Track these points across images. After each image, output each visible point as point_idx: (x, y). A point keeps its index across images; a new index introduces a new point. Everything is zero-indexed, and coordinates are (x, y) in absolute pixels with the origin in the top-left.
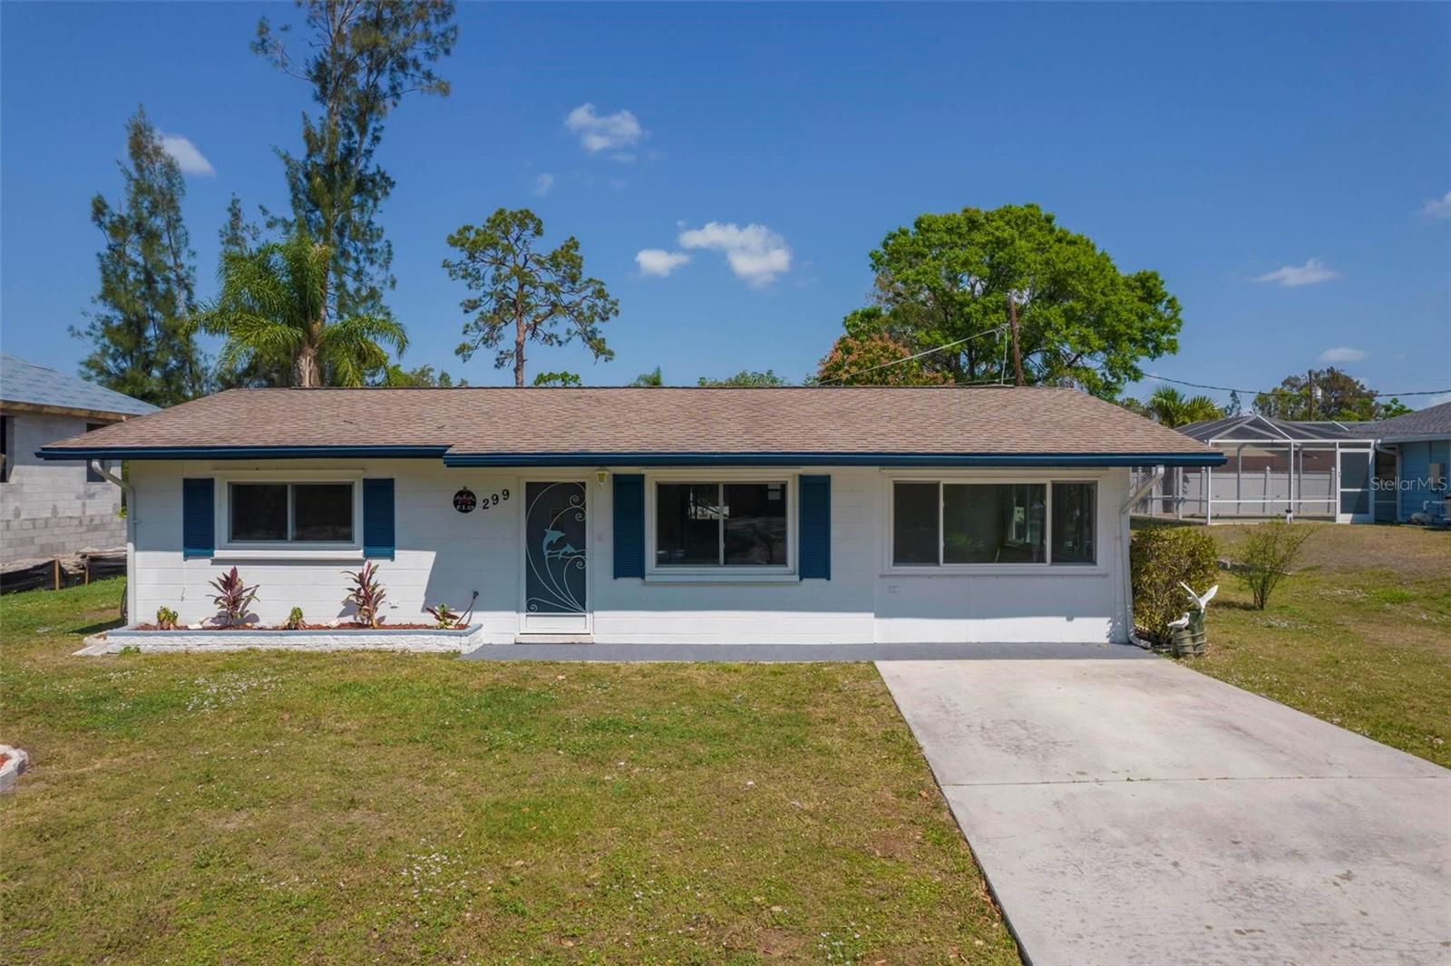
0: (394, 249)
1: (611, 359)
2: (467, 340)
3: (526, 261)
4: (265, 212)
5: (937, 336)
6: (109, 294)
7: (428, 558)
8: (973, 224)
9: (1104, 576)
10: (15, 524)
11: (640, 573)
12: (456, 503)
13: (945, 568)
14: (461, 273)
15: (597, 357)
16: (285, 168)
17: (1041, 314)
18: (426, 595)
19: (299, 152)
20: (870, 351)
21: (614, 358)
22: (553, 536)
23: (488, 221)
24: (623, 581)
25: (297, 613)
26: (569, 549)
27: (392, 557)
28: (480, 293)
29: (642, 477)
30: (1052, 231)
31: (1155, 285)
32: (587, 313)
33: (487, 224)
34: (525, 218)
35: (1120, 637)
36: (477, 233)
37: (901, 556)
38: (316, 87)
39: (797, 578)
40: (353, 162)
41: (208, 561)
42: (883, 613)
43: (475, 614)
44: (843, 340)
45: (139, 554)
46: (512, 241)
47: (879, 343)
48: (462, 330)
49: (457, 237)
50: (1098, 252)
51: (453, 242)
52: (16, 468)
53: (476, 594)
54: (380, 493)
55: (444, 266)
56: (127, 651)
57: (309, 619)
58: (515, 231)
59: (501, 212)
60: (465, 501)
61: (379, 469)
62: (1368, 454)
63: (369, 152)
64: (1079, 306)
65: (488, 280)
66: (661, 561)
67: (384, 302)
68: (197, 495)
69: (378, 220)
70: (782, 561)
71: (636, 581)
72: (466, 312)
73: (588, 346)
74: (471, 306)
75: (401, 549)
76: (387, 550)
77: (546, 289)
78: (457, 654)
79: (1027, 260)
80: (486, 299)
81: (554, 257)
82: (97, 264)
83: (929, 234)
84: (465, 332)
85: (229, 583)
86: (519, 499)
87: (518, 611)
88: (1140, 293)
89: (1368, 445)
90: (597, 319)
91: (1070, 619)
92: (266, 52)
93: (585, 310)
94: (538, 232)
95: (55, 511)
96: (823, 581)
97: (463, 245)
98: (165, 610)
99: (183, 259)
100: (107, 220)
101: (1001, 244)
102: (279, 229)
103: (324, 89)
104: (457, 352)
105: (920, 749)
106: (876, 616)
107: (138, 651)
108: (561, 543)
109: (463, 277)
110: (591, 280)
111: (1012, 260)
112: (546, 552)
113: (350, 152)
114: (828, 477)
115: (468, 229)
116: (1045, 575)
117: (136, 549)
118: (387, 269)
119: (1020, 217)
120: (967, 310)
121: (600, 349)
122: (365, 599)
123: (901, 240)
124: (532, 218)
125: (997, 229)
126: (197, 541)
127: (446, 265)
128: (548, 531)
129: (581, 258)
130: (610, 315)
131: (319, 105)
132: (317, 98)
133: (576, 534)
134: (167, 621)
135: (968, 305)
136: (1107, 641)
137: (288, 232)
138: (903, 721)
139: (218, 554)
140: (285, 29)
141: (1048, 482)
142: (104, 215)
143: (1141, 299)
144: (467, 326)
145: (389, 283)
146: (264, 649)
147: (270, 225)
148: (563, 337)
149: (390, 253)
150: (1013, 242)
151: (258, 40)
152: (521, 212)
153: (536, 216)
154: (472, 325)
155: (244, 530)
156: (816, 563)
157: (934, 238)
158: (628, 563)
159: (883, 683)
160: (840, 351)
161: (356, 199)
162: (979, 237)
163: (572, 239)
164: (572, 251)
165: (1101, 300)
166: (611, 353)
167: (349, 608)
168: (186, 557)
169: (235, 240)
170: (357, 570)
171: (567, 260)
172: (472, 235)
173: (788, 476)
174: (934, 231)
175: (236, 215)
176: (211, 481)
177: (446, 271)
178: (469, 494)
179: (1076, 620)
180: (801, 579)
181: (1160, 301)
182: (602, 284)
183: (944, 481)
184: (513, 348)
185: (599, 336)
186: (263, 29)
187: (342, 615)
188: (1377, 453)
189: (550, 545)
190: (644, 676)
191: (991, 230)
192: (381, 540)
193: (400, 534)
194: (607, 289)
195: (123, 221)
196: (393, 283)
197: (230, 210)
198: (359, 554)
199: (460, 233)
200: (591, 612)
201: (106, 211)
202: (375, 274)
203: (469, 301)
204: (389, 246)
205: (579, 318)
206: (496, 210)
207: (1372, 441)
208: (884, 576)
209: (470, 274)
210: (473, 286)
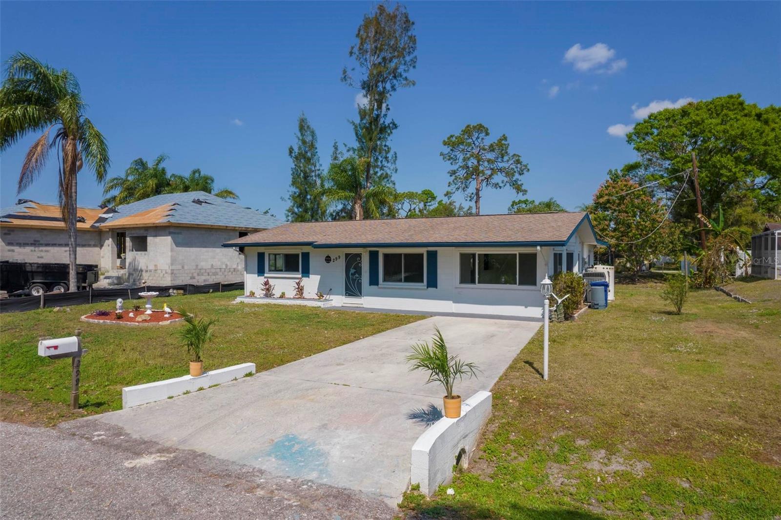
0: (398, 155)
1: (526, 194)
2: (449, 189)
6: (294, 183)
7: (318, 277)
8: (684, 113)
11: (377, 284)
12: (326, 260)
13: (477, 285)
14: (448, 158)
15: (518, 193)
18: (317, 290)
19: (357, 120)
21: (527, 193)
22: (352, 271)
23: (462, 131)
24: (372, 287)
25: (283, 294)
26: (357, 275)
27: (309, 277)
28: (457, 167)
29: (377, 252)
33: (462, 133)
34: (480, 128)
36: (456, 138)
37: (463, 280)
38: (364, 91)
39: (426, 287)
41: (262, 277)
42: (456, 301)
43: (330, 296)
45: (248, 275)
47: (624, 183)
48: (447, 185)
49: (447, 140)
51: (445, 143)
53: (330, 290)
54: (306, 256)
56: (241, 302)
57: (287, 296)
58: (476, 135)
59: (468, 126)
60: (328, 259)
61: (306, 249)
65: (461, 160)
66: (384, 280)
67: (393, 179)
68: (261, 257)
70: (422, 281)
71: (376, 287)
72: (450, 176)
73: (513, 188)
74: (453, 173)
75: (311, 274)
76: (307, 275)
77: (490, 162)
80: (460, 169)
81: (492, 147)
85: (266, 283)
86: (343, 258)
87: (343, 295)
90: (517, 174)
91: (526, 307)
92: (346, 80)
93: (511, 171)
94: (487, 134)
96: (435, 289)
97: (449, 144)
98: (252, 291)
99: (317, 168)
100: (293, 155)
104: (445, 195)
105: (386, 331)
107: (244, 303)
108: (355, 274)
109: (449, 160)
110: (513, 155)
112: (351, 276)
114: (436, 251)
115: (452, 136)
116: (516, 289)
117: (247, 273)
121: (519, 189)
122: (300, 290)
124: (484, 128)
125: (697, 115)
126: (261, 271)
127: (442, 154)
128: (351, 269)
129: (508, 145)
130: (525, 172)
132: (365, 96)
133: (359, 270)
134: (252, 294)
137: (354, 153)
138: (398, 327)
139: (266, 275)
140: (353, 69)
141: (517, 253)
144: (450, 183)
147: (348, 151)
148: (501, 185)
149: (396, 157)
150: (703, 122)
151: (343, 77)
152: (478, 125)
153: (485, 126)
154: (452, 182)
155: (271, 268)
156: (433, 283)
158: (374, 281)
159: (421, 320)
163: (504, 135)
164: (503, 142)
166: (526, 191)
168: (258, 276)
169: (335, 158)
170: (297, 281)
171: (501, 147)
172: (454, 139)
173: (423, 251)
175: (336, 148)
176: (264, 253)
177: (442, 157)
178: (329, 257)
179: (529, 308)
180: (427, 288)
182: (519, 156)
183: (477, 253)
184: (475, 191)
185: (519, 182)
186: (345, 72)
187: (294, 295)
189: (352, 274)
192: (306, 272)
193: (311, 271)
194: (521, 159)
195: (298, 154)
196: (396, 170)
198: (300, 276)
199: (448, 139)
200: (364, 297)
201: (293, 152)
202: (389, 167)
203: (452, 171)
204: (396, 154)
205: (507, 174)
206: (466, 126)
208: (456, 288)
209: (452, 158)
210: (453, 163)
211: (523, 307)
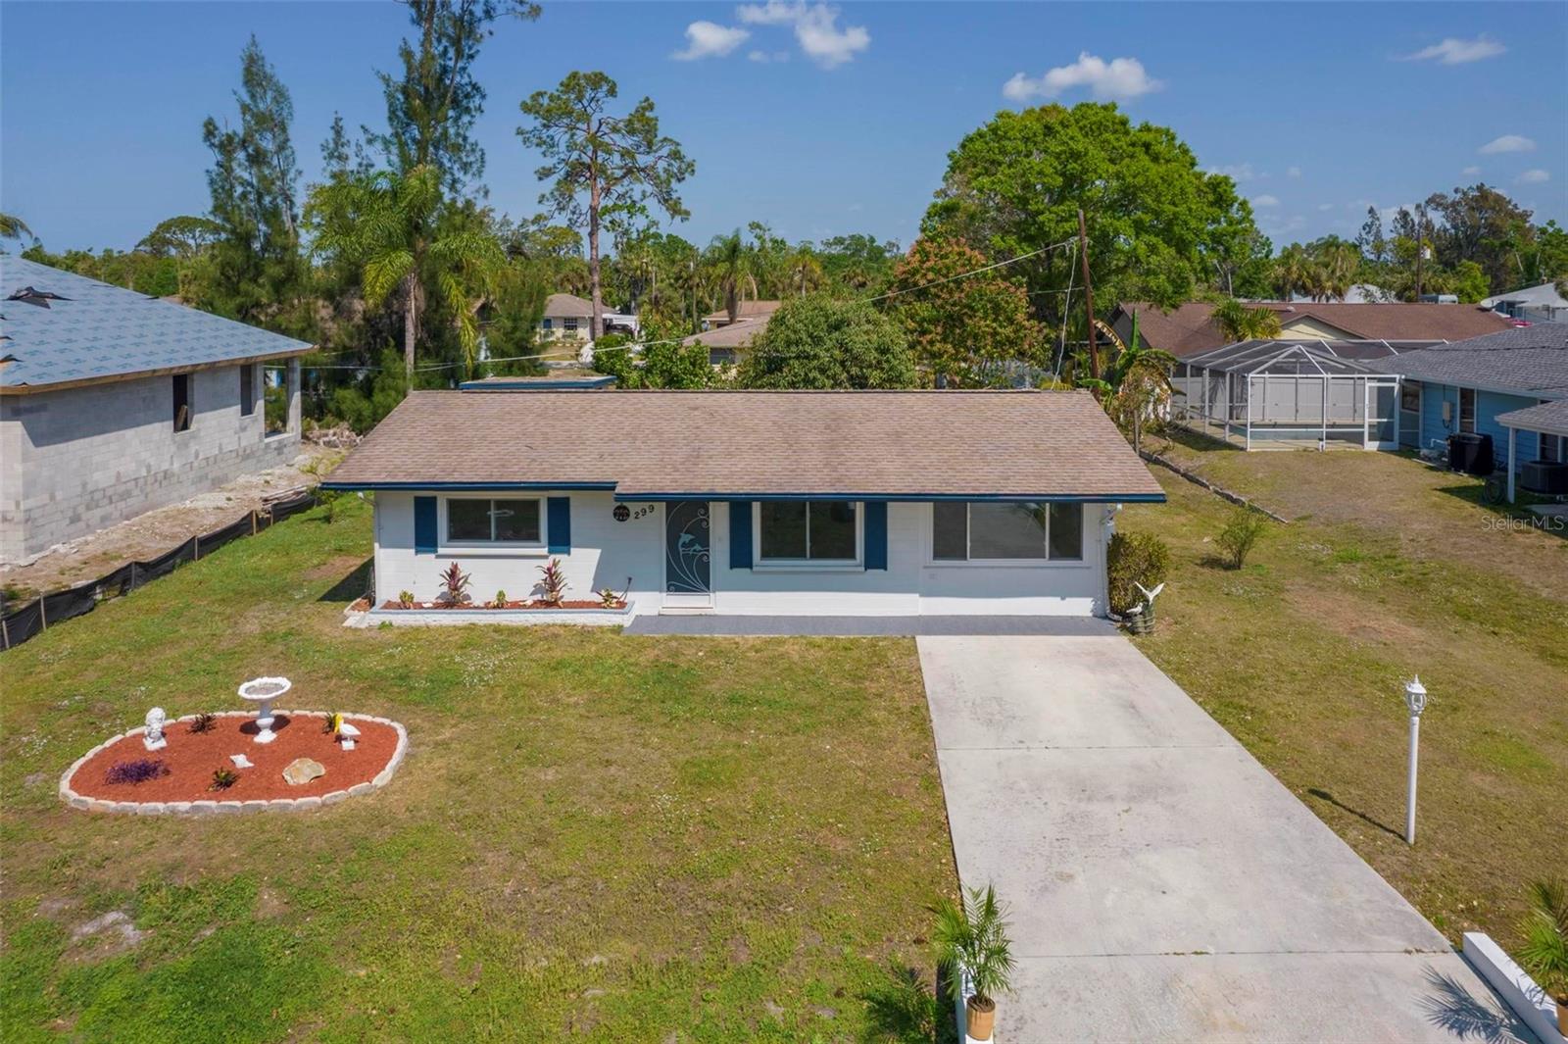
2: (542, 210)
3: (601, 124)
4: (365, 130)
5: (1012, 242)
7: (595, 553)
8: (1049, 130)
9: (1088, 568)
10: (196, 464)
11: (750, 566)
12: (615, 515)
13: (971, 562)
14: (535, 141)
15: (673, 217)
16: (384, 88)
17: (1111, 224)
18: (595, 579)
19: (398, 74)
20: (946, 256)
21: (691, 220)
22: (686, 538)
23: (562, 84)
24: (735, 570)
25: (501, 594)
26: (697, 547)
27: (569, 553)
28: (555, 160)
30: (1127, 133)
31: (1225, 191)
32: (663, 176)
33: (560, 89)
34: (596, 81)
35: (1100, 613)
36: (551, 98)
37: (940, 553)
38: (413, 11)
39: (863, 569)
40: (448, 82)
41: (433, 556)
42: (927, 593)
43: (629, 594)
44: (920, 243)
45: (383, 550)
46: (586, 104)
47: (956, 248)
49: (529, 102)
50: (1178, 143)
51: (526, 108)
52: (196, 417)
53: (630, 579)
54: (560, 510)
55: (518, 134)
56: (383, 625)
57: (511, 600)
58: (589, 94)
59: (574, 76)
60: (621, 514)
61: (559, 494)
62: (1393, 388)
63: (464, 69)
64: (1147, 218)
65: (563, 147)
66: (765, 555)
68: (425, 510)
69: (473, 136)
70: (852, 556)
71: (746, 571)
72: (540, 179)
73: (664, 208)
74: (544, 174)
75: (576, 547)
76: (565, 548)
77: (622, 156)
78: (621, 627)
79: (1099, 171)
80: (560, 167)
81: (630, 122)
82: (206, 180)
83: (1006, 143)
84: (540, 202)
85: (453, 574)
86: (660, 512)
87: (661, 591)
88: (1211, 197)
89: (1393, 380)
90: (673, 181)
91: (1063, 599)
93: (661, 173)
94: (612, 92)
95: (220, 449)
96: (882, 571)
97: (537, 112)
98: (405, 593)
100: (216, 141)
101: (1075, 156)
102: (379, 145)
103: (419, 9)
105: (931, 721)
106: (922, 595)
107: (391, 624)
108: (691, 543)
109: (537, 145)
110: (665, 139)
111: (1085, 171)
112: (681, 549)
113: (445, 70)
115: (541, 94)
116: (1044, 567)
117: (381, 547)
118: (480, 176)
119: (1095, 123)
120: (1041, 218)
121: (675, 209)
122: (551, 584)
123: (978, 145)
124: (606, 80)
125: (1072, 138)
126: (425, 541)
128: (682, 535)
129: (657, 119)
130: (687, 175)
131: (416, 28)
132: (413, 21)
133: (703, 537)
134: (407, 600)
135: (1043, 213)
136: (1091, 615)
137: (387, 149)
138: (925, 697)
139: (441, 551)
142: (215, 137)
143: (1212, 204)
144: (543, 196)
145: (482, 193)
146: (481, 623)
147: (370, 142)
149: (483, 162)
150: (1086, 154)
152: (594, 73)
153: (610, 78)
154: (548, 195)
155: (459, 534)
156: (877, 558)
157: (1009, 145)
158: (740, 557)
159: (918, 660)
160: (918, 255)
161: (451, 113)
162: (1054, 146)
163: (647, 99)
164: (647, 114)
165: (1169, 209)
166: (688, 213)
167: (537, 589)
168: (417, 552)
170: (546, 563)
171: (642, 124)
172: (545, 101)
174: (1009, 139)
175: (339, 132)
176: (435, 500)
177: (520, 138)
178: (624, 508)
179: (1068, 599)
180: (866, 570)
181: (1232, 205)
182: (678, 144)
185: (675, 196)
187: (532, 594)
188: (1403, 388)
189: (684, 544)
190: (756, 652)
191: (1065, 139)
192: (561, 540)
193: (573, 539)
194: (683, 150)
195: (230, 138)
196: (486, 193)
197: (333, 128)
198: (544, 551)
199: (533, 98)
200: (714, 592)
201: (216, 132)
202: (469, 184)
203: (543, 168)
204: (483, 154)
205: (655, 178)
206: (569, 72)
207: (1397, 376)
208: (925, 567)
209: (545, 142)
210: (548, 154)
211: (1059, 599)
